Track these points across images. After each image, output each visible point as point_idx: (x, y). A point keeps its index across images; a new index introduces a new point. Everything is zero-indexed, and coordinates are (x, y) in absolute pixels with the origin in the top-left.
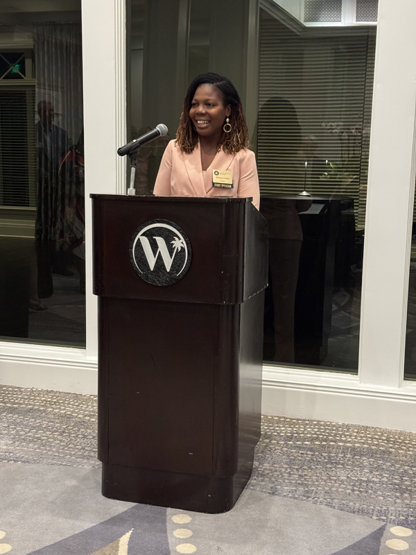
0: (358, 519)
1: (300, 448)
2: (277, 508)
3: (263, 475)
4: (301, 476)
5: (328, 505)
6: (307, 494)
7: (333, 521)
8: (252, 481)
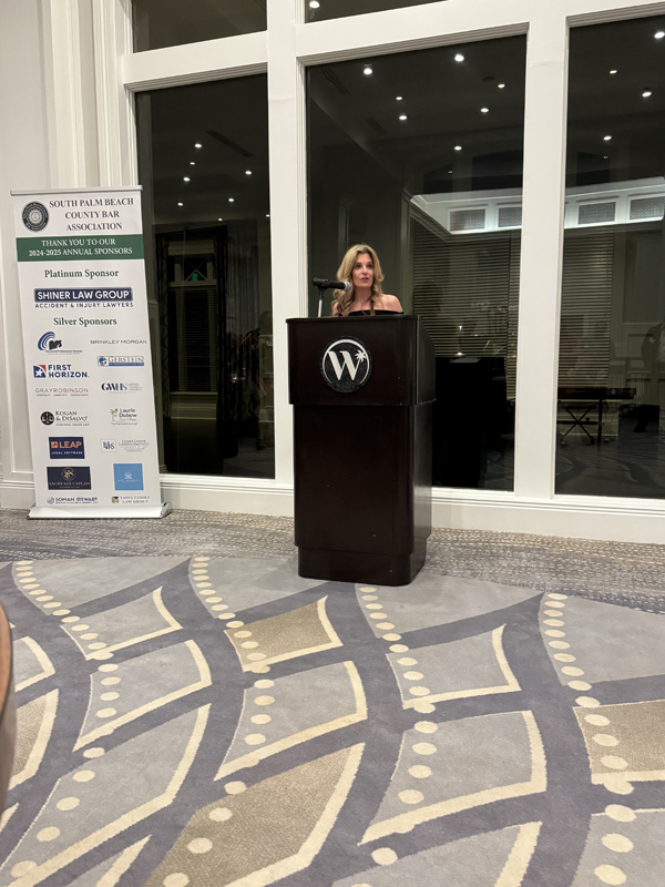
0: (520, 590)
1: (465, 547)
2: (448, 584)
3: (434, 563)
4: (467, 564)
5: (492, 581)
6: (474, 575)
7: (498, 591)
8: (426, 567)
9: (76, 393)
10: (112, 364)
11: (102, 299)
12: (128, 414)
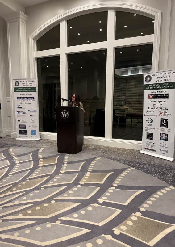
1: (92, 148)
2: (83, 154)
3: (83, 151)
6: (89, 153)
7: (90, 156)
9: (24, 116)
10: (31, 111)
11: (29, 99)
12: (34, 121)
